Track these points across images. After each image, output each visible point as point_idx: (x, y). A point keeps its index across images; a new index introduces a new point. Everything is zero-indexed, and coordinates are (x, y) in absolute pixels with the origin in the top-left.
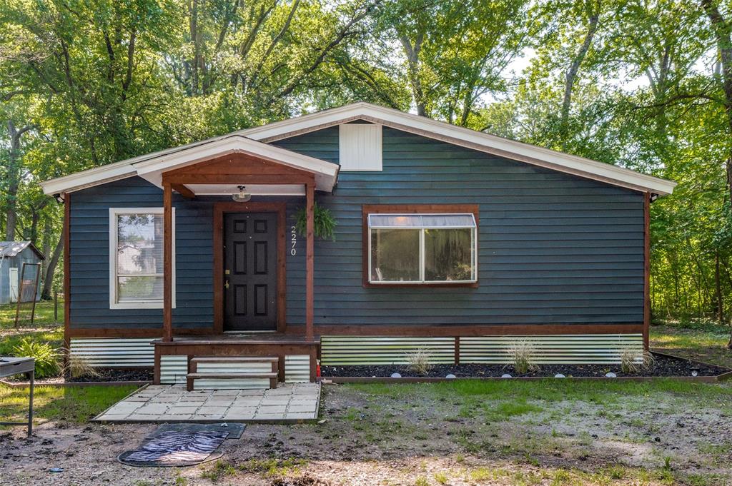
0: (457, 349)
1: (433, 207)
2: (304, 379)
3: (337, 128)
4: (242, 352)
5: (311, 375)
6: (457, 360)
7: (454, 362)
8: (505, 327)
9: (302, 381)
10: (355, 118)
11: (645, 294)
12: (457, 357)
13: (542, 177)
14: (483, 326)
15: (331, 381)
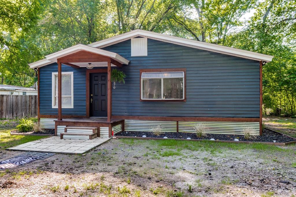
0: (178, 126)
1: (168, 69)
2: (107, 136)
3: (130, 40)
4: (85, 125)
5: (109, 135)
6: (178, 131)
7: (176, 132)
8: (197, 118)
9: (106, 137)
10: (136, 35)
11: (260, 105)
12: (178, 129)
13: (213, 56)
14: (188, 117)
15: (116, 138)
